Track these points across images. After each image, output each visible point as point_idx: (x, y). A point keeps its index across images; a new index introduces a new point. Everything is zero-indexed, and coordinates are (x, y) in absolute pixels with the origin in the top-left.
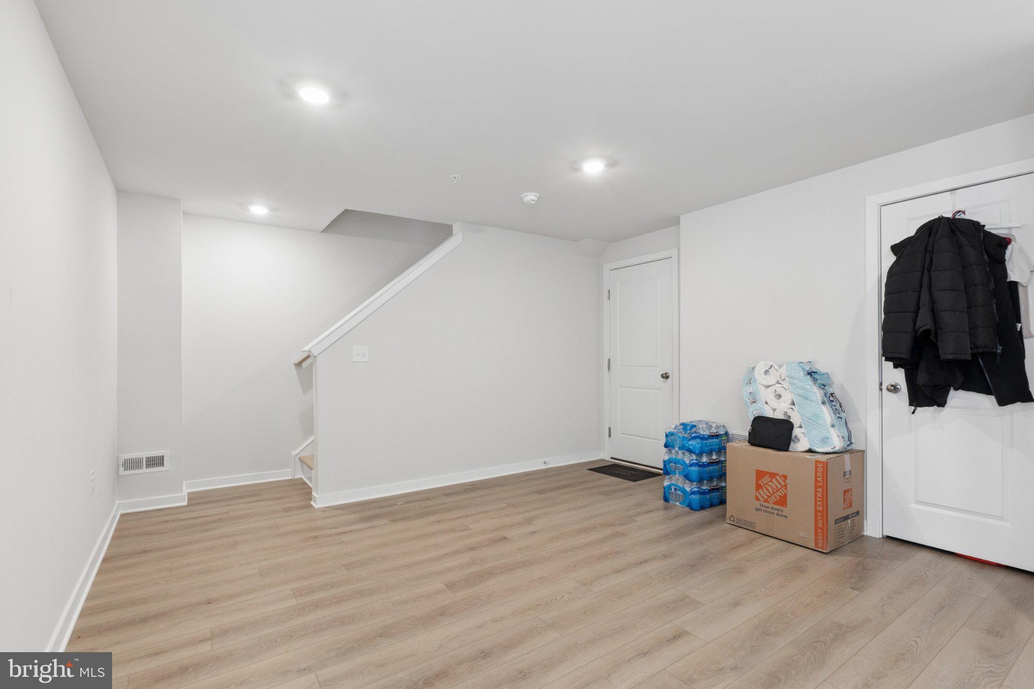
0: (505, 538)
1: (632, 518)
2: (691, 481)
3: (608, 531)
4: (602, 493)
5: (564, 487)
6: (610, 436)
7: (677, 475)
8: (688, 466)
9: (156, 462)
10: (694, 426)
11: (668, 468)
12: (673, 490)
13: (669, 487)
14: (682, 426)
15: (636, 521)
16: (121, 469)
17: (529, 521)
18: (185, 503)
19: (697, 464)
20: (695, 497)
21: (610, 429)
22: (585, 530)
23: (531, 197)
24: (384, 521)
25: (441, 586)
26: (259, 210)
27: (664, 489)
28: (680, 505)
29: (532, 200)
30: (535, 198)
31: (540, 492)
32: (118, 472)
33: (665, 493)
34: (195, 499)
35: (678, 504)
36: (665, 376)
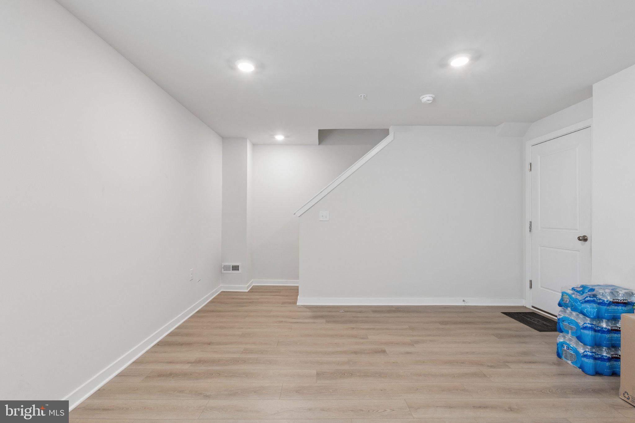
0: (384, 352)
1: (507, 364)
2: (585, 344)
3: (473, 369)
4: (497, 335)
5: (466, 323)
6: (531, 287)
7: (570, 335)
8: (581, 329)
9: (236, 268)
10: (592, 290)
11: (561, 327)
12: (565, 348)
13: (562, 344)
14: (582, 289)
15: (510, 368)
16: (223, 270)
17: (412, 344)
18: (247, 291)
19: (591, 329)
20: (590, 362)
21: (531, 281)
22: (451, 363)
23: (427, 98)
24: (323, 321)
25: (314, 372)
26: (280, 138)
27: (557, 345)
28: (572, 364)
29: (428, 100)
30: (431, 98)
31: (441, 323)
32: (221, 271)
33: (558, 349)
34: (254, 290)
35: (570, 362)
36: (584, 239)
